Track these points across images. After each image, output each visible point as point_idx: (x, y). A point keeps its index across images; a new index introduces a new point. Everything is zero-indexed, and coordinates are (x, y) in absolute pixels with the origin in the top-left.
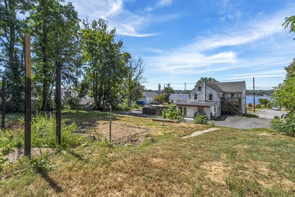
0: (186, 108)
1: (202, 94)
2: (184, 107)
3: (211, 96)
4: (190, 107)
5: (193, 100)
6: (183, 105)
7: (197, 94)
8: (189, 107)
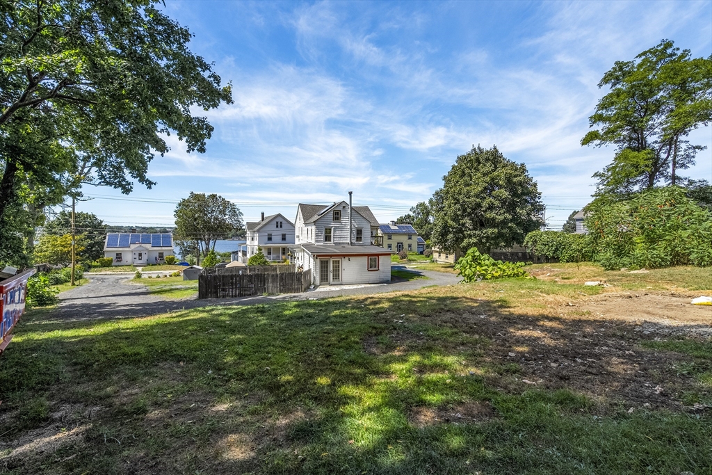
0: (339, 261)
1: (342, 228)
2: (333, 261)
3: (359, 232)
4: (351, 258)
5: (322, 244)
6: (331, 256)
7: (330, 229)
8: (347, 258)
